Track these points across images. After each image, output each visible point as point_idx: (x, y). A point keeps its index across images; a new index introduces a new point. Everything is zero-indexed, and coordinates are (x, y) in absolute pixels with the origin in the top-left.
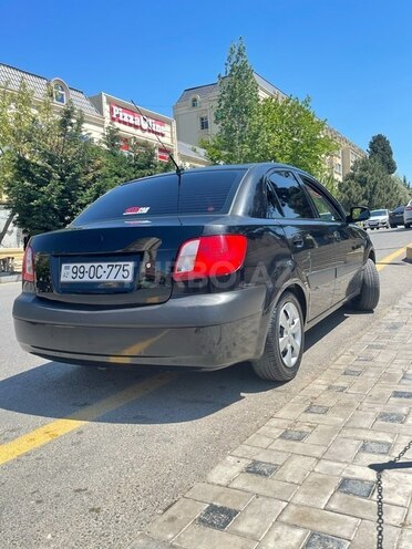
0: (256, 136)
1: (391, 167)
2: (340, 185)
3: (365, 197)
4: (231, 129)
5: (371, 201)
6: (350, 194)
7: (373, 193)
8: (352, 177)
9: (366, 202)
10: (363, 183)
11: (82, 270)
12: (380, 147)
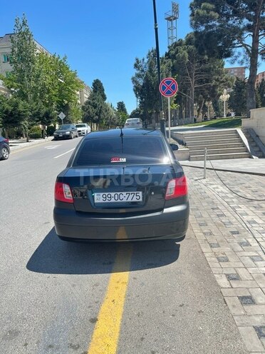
0: (38, 76)
1: (104, 97)
2: (83, 108)
3: (97, 114)
4: (22, 70)
5: (99, 117)
6: (89, 112)
7: (100, 112)
8: (89, 103)
9: (97, 117)
10: (95, 107)
11: (109, 196)
12: (98, 86)
